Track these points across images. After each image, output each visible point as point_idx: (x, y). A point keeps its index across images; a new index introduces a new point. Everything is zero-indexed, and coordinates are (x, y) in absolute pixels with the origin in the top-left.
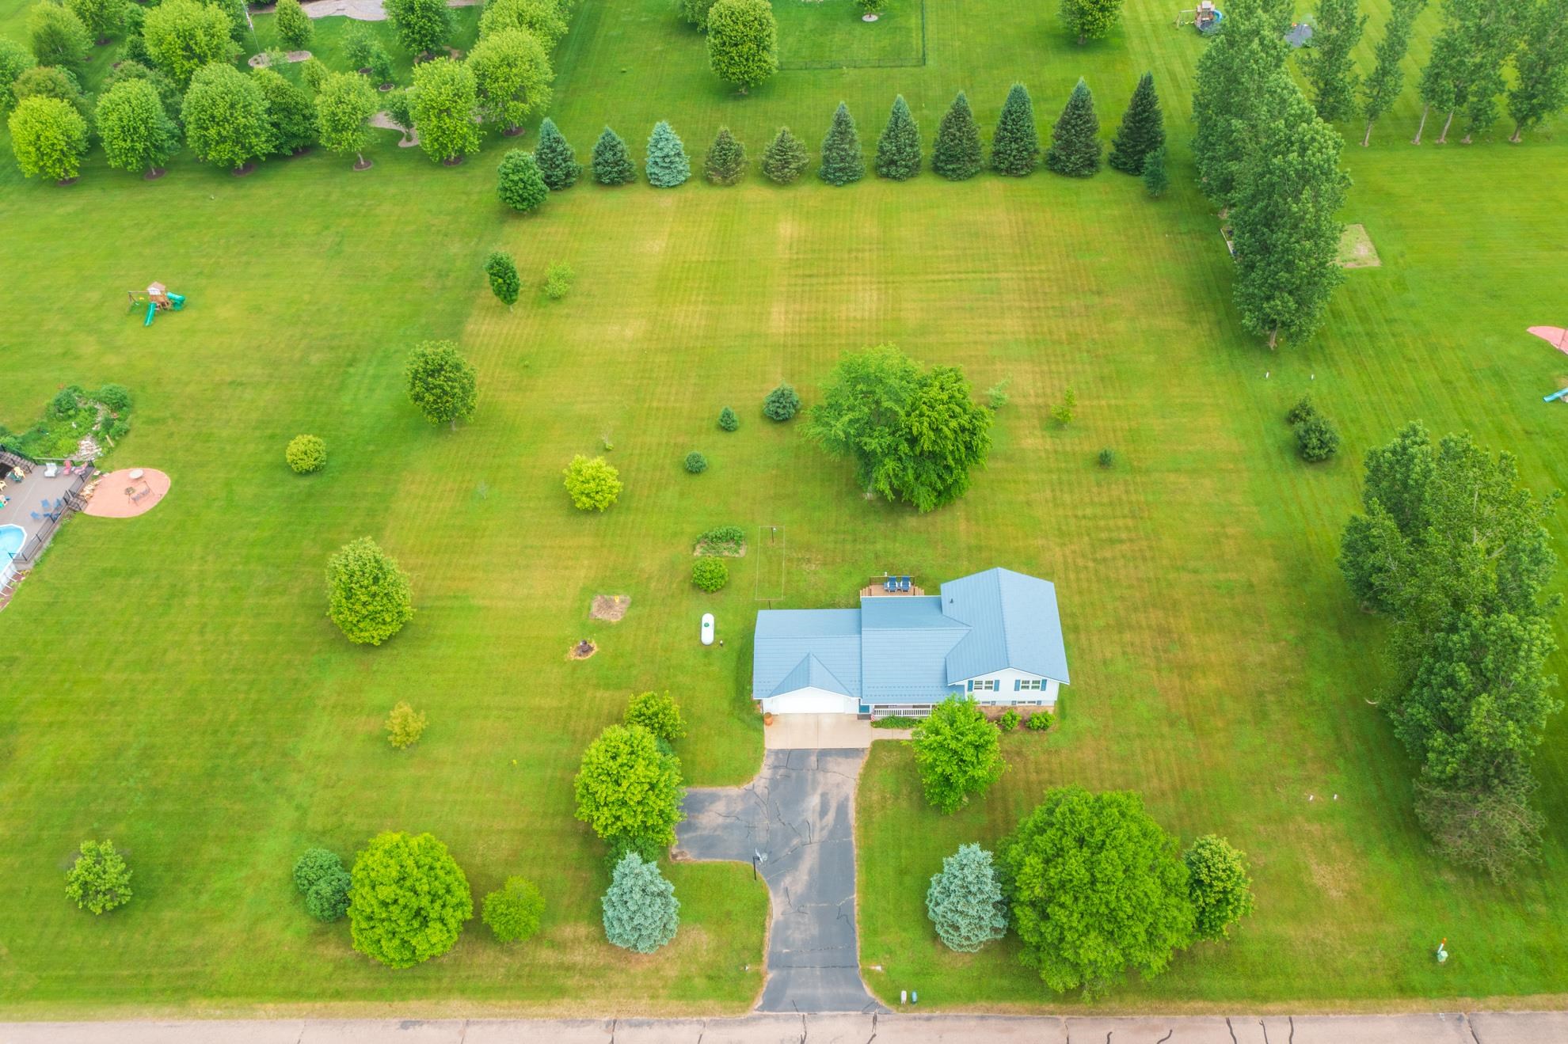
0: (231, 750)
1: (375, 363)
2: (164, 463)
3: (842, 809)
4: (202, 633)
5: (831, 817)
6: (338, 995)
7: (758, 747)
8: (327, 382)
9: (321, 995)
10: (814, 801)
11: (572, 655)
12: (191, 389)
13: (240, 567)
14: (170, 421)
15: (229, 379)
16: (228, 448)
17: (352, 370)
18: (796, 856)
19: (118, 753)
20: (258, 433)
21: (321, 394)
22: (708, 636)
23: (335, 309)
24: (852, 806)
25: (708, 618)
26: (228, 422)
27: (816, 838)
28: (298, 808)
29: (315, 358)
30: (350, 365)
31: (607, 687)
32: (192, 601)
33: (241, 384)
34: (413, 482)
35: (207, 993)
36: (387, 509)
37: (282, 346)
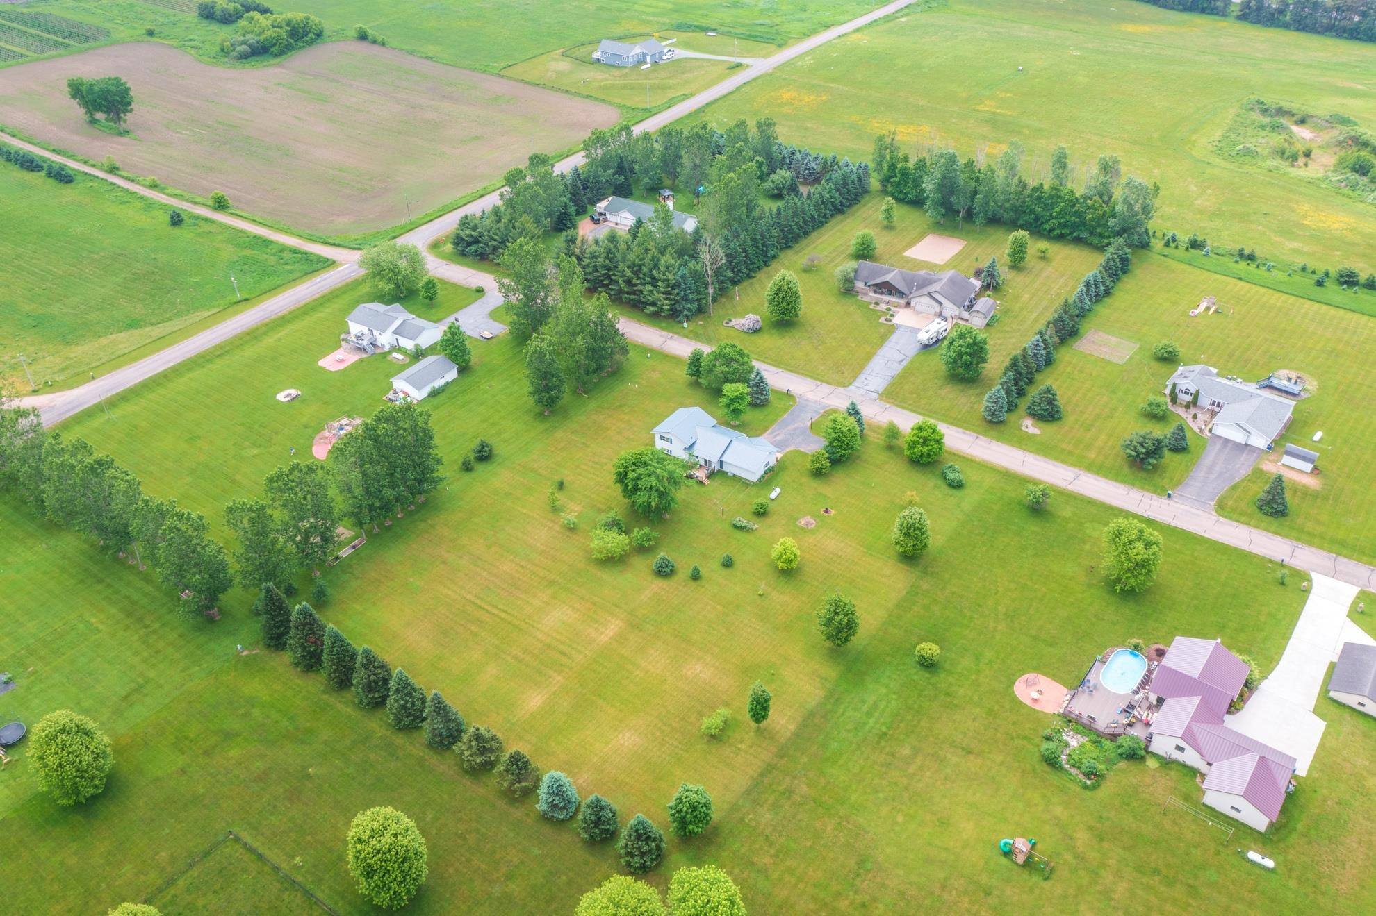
0: (985, 537)
1: (867, 727)
2: (1017, 703)
3: (771, 434)
4: (997, 592)
5: (777, 433)
6: (954, 454)
7: (785, 455)
8: (902, 725)
9: (960, 457)
10: (778, 438)
11: (833, 512)
12: (1000, 758)
13: (976, 616)
14: (1014, 734)
15: (972, 757)
16: (976, 698)
17: (884, 729)
18: (795, 430)
19: (1036, 555)
20: (956, 702)
21: (909, 717)
22: (778, 490)
23: (881, 795)
24: (767, 433)
25: (773, 495)
26: (974, 720)
27: (785, 431)
28: (959, 507)
29: (906, 751)
30: (885, 734)
31: (825, 496)
32: (1001, 609)
33: (963, 749)
34: (871, 624)
35: (998, 471)
36: (890, 615)
37: (928, 774)
